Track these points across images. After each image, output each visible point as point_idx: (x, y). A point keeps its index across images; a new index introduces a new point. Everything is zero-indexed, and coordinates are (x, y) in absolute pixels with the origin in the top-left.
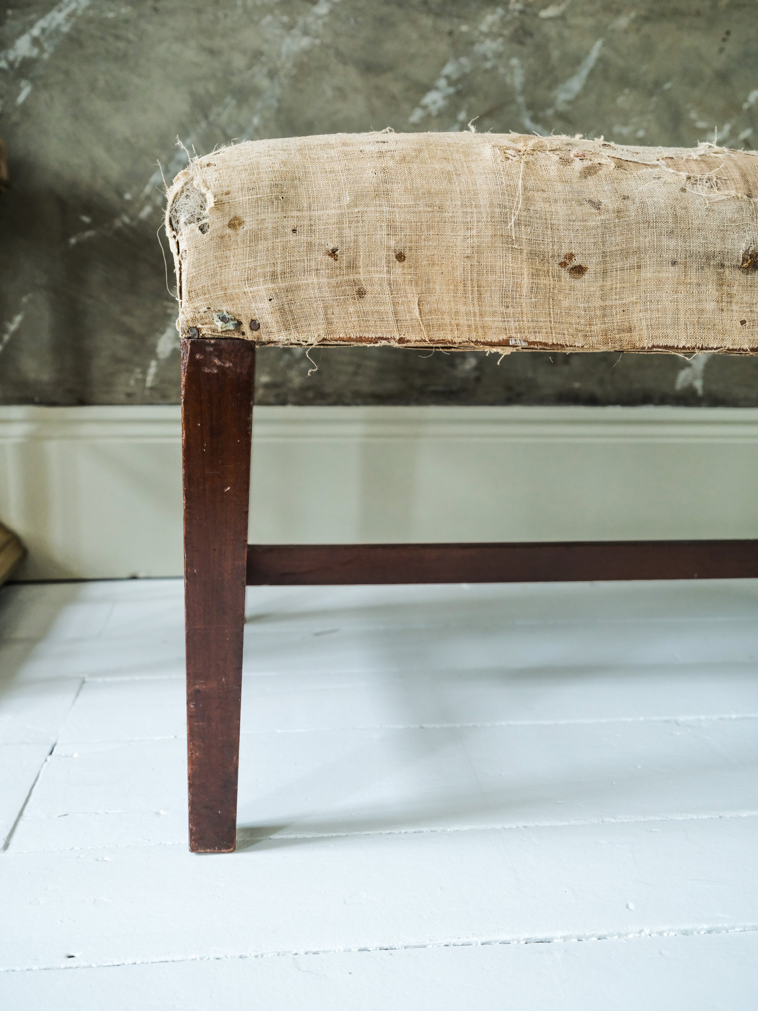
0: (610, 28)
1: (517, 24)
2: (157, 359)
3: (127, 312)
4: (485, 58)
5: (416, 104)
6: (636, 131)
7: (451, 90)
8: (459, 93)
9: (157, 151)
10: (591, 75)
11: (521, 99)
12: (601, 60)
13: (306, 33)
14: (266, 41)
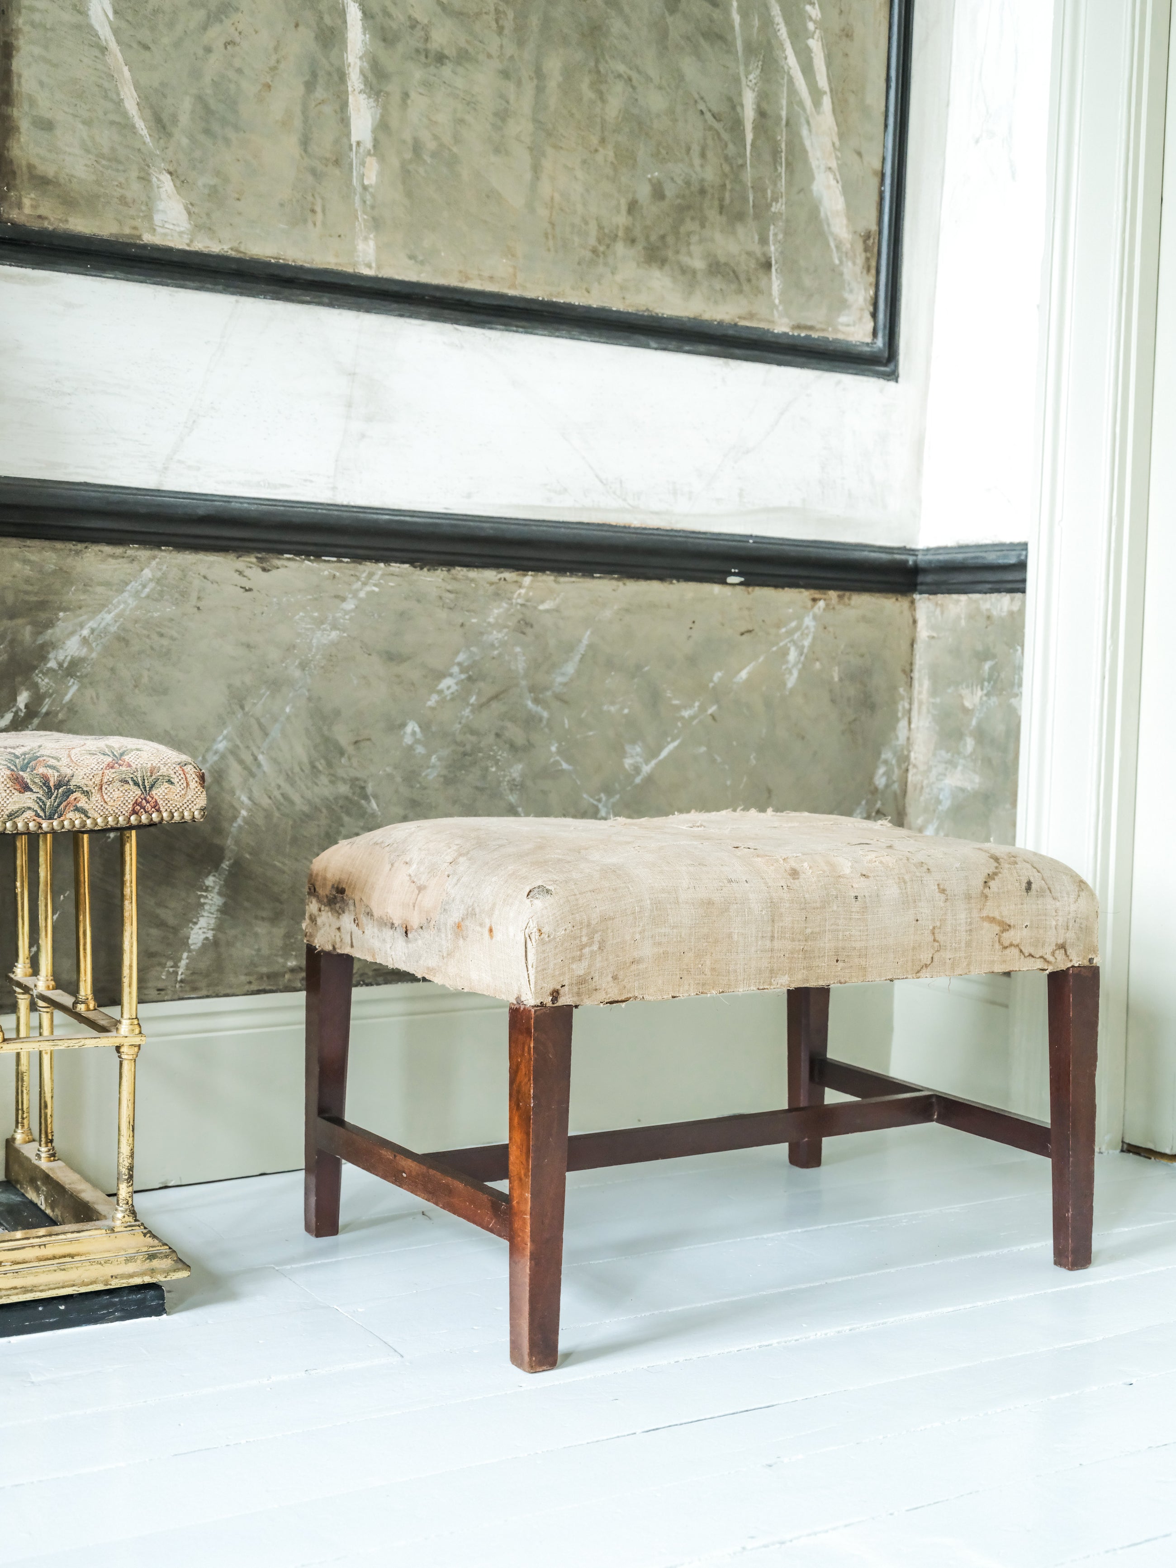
0: (597, 619)
1: (521, 616)
2: (190, 951)
3: (161, 904)
4: (492, 646)
5: (433, 690)
6: (622, 709)
7: (463, 676)
8: (470, 678)
9: (197, 743)
10: (581, 660)
11: (523, 683)
12: (590, 646)
13: (334, 627)
14: (299, 635)
